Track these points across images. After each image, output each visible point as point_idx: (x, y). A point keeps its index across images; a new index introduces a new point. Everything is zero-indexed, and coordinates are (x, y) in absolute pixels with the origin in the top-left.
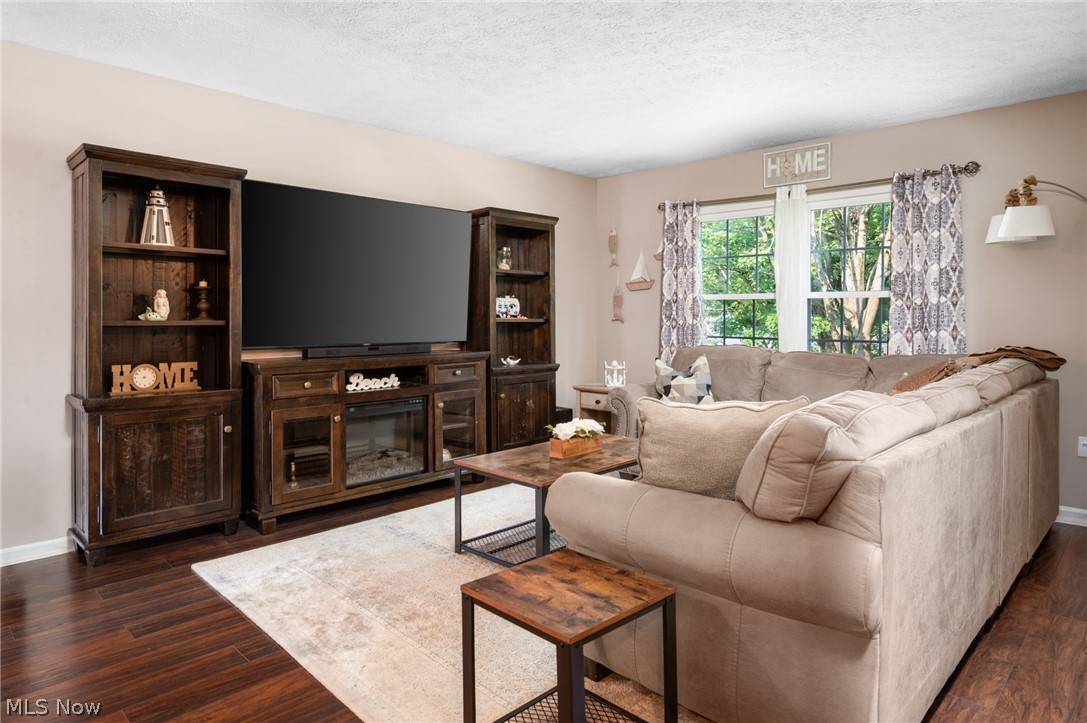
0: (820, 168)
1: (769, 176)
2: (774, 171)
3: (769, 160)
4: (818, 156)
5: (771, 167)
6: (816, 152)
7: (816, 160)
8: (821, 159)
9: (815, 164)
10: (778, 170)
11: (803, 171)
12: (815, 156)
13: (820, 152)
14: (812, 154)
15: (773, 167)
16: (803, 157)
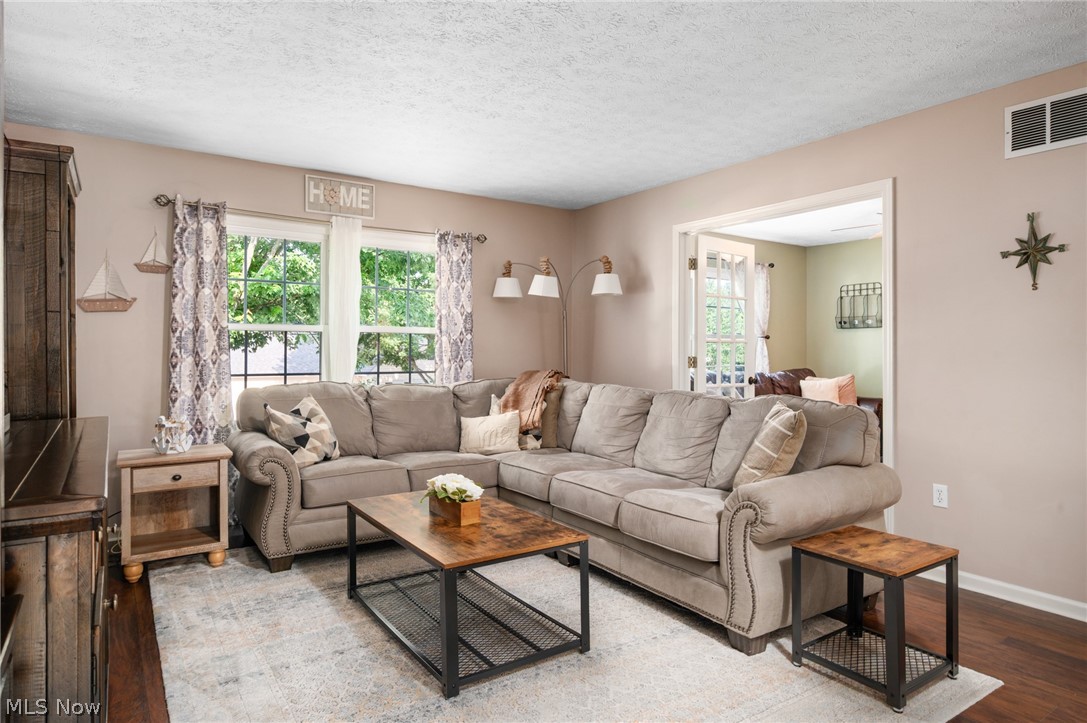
0: (364, 207)
1: (312, 200)
2: (317, 196)
3: (312, 183)
4: (363, 194)
5: (314, 191)
6: (360, 190)
7: (361, 198)
8: (366, 199)
9: (360, 202)
10: (322, 197)
11: (348, 205)
12: (360, 194)
13: (365, 191)
14: (357, 191)
15: (316, 191)
16: (348, 191)
